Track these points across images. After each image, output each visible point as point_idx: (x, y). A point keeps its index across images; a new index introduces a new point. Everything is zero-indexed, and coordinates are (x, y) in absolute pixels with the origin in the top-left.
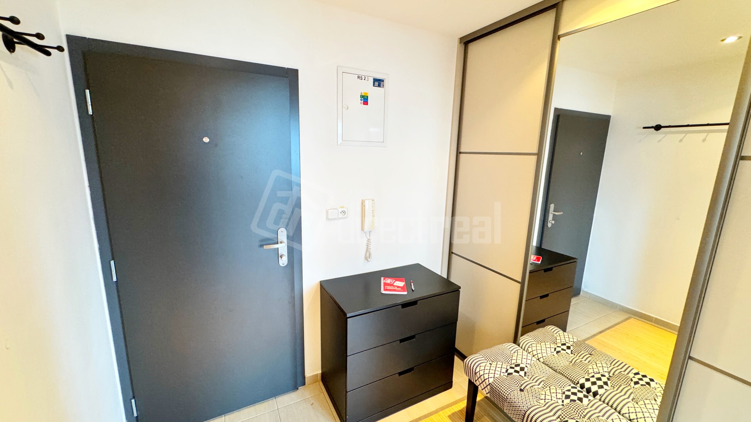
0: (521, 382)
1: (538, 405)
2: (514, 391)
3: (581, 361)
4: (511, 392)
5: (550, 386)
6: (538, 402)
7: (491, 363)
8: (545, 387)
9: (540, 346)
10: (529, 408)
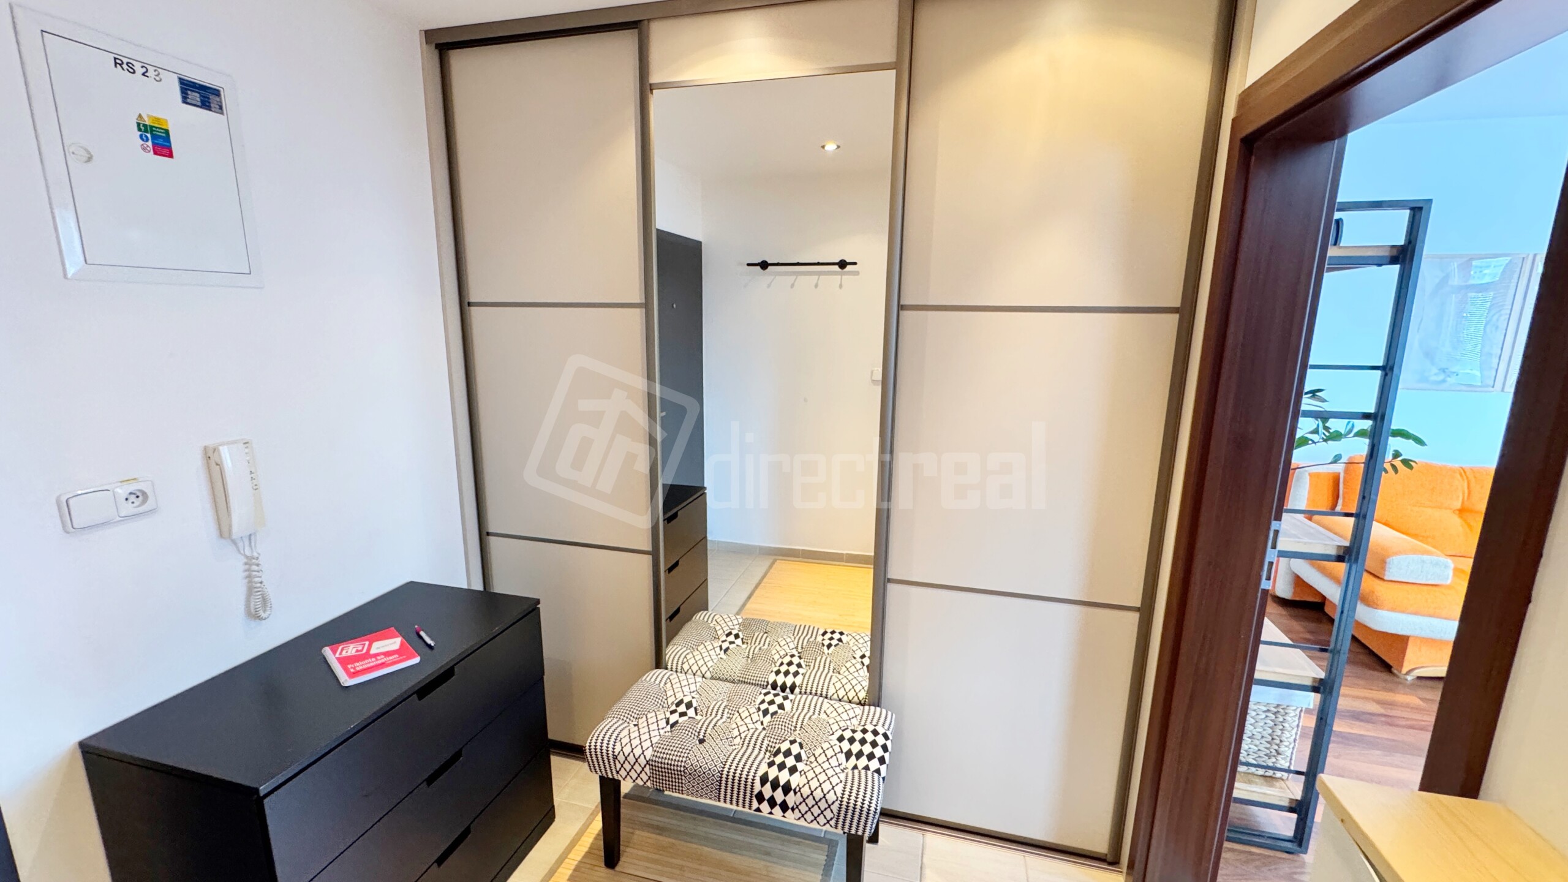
0: (697, 728)
1: (734, 750)
2: (693, 749)
3: (760, 649)
4: (688, 753)
5: (737, 709)
6: (732, 745)
7: (636, 723)
8: (731, 716)
9: (698, 653)
10: (724, 763)
